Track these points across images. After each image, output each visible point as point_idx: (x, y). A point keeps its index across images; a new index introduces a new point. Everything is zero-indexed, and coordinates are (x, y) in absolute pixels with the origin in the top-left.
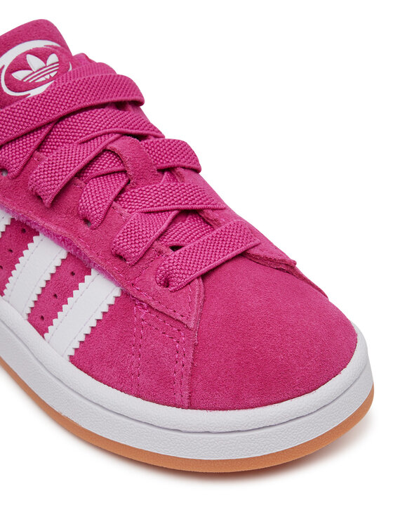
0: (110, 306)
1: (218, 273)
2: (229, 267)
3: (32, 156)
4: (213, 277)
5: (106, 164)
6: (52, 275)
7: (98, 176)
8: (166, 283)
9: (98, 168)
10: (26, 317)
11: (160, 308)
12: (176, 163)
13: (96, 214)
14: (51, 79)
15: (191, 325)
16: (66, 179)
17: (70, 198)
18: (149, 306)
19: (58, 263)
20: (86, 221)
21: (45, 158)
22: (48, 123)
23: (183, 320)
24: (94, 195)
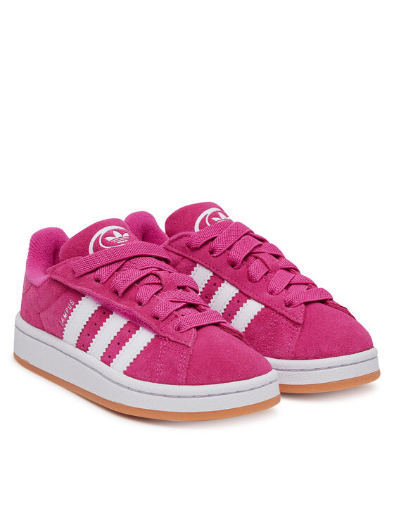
0: (148, 344)
1: (205, 328)
2: (210, 327)
3: (113, 274)
4: (202, 330)
5: (152, 279)
6: (118, 333)
7: (147, 284)
8: (179, 329)
9: (147, 280)
10: (100, 359)
11: (174, 340)
12: (187, 284)
13: (145, 299)
14: (125, 243)
15: (190, 345)
16: (131, 282)
17: (132, 292)
18: (169, 339)
19: (122, 327)
20: (140, 304)
21: (120, 274)
22: (123, 260)
23: (186, 344)
24: (144, 292)
